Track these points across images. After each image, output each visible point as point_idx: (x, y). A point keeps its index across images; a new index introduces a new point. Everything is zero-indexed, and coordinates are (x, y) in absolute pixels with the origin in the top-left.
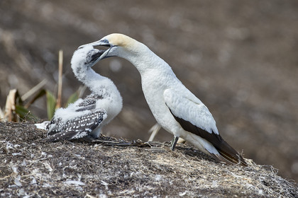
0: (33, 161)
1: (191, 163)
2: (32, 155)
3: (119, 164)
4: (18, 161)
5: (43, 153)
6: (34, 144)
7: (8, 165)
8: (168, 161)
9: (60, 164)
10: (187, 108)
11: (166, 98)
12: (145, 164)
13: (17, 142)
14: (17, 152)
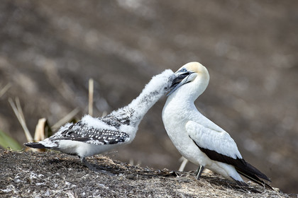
0: (57, 191)
1: (216, 193)
2: (56, 185)
3: (143, 193)
4: (42, 191)
5: (67, 183)
6: (58, 174)
7: (31, 195)
8: (193, 190)
9: (84, 194)
10: (210, 137)
11: (188, 131)
12: (170, 194)
13: (41, 171)
14: (40, 182)
